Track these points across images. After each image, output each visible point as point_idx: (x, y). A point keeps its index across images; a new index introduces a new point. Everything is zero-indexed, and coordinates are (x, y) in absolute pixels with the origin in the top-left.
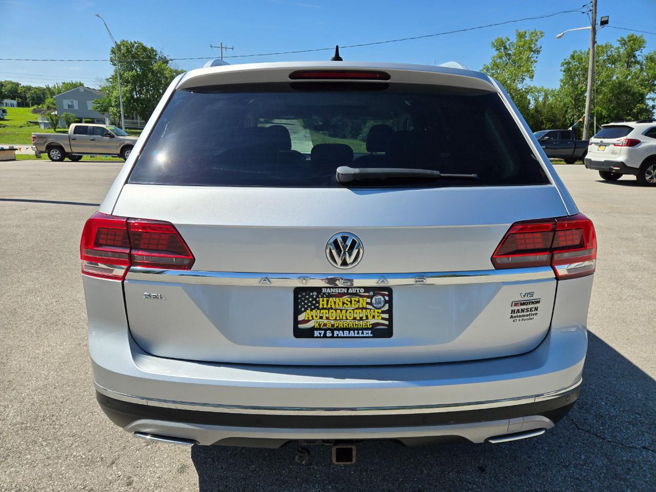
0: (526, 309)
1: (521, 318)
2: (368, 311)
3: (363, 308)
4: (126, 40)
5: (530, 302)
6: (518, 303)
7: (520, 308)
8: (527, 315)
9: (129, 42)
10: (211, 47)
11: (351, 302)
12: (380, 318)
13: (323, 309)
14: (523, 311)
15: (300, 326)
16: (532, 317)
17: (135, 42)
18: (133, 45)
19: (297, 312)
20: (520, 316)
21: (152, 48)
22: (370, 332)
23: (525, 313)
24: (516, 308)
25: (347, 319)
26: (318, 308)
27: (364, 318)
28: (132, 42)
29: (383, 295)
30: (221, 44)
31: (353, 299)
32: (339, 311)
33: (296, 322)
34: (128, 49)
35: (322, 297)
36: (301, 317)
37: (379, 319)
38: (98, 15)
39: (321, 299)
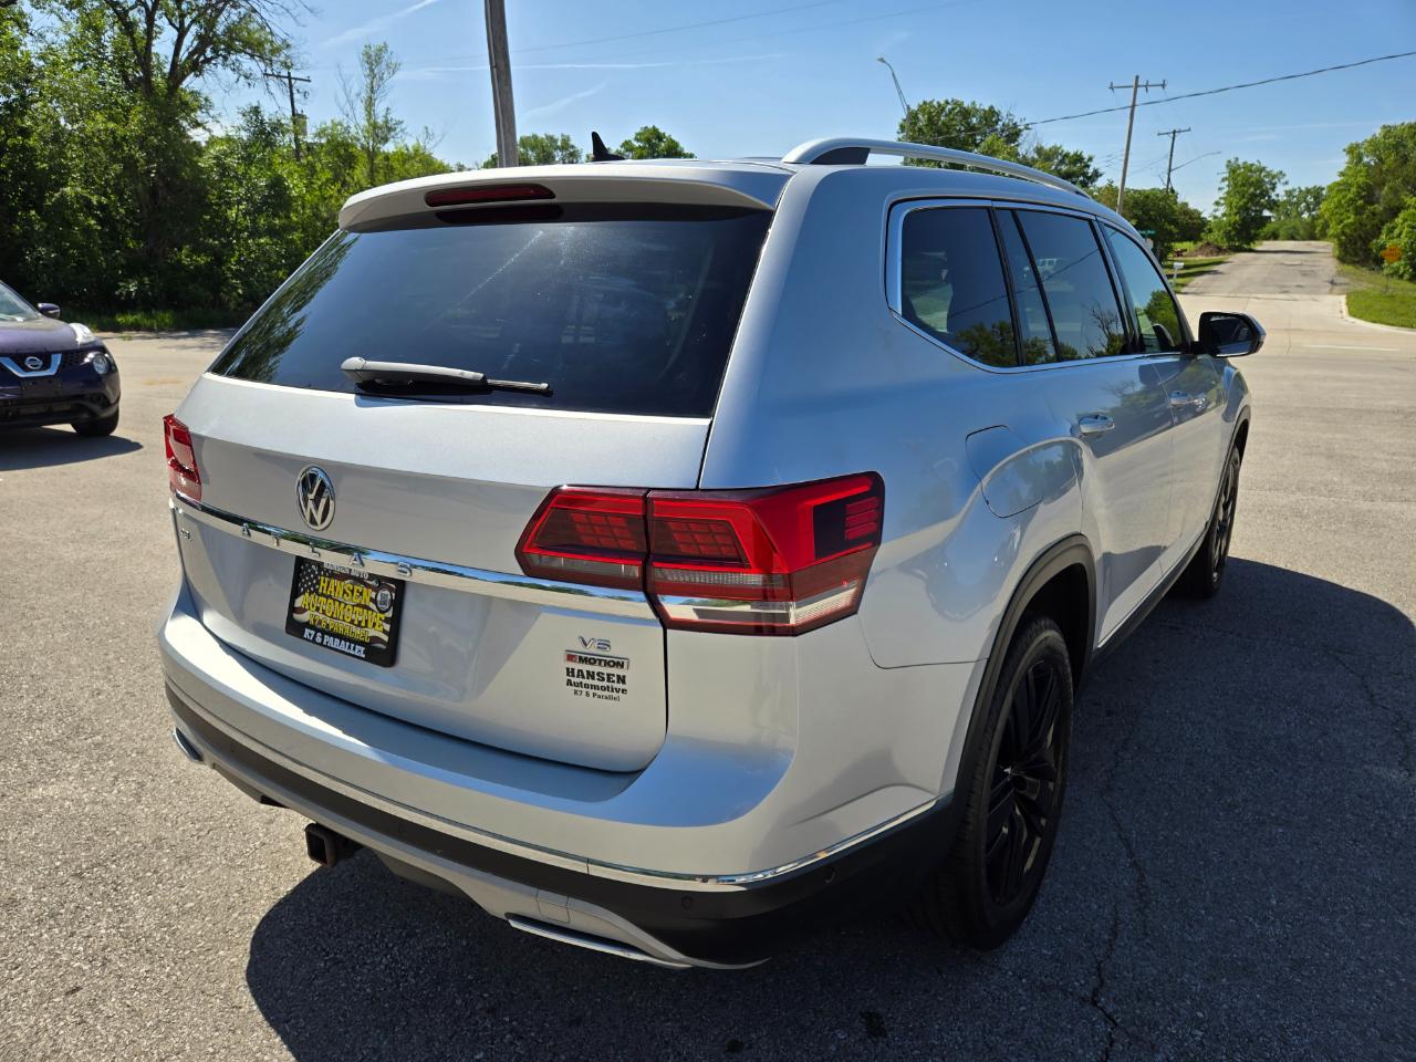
0: (598, 674)
1: (591, 691)
2: (370, 612)
3: (366, 607)
4: (928, 100)
5: (600, 661)
6: (574, 656)
7: (585, 667)
8: (603, 688)
9: (935, 103)
10: (1112, 88)
11: (352, 591)
12: (381, 629)
13: (322, 595)
14: (591, 675)
15: (296, 616)
16: (615, 694)
17: (947, 102)
18: (943, 109)
19: (295, 594)
20: (586, 686)
21: (992, 107)
22: (363, 649)
23: (596, 682)
24: (577, 666)
25: (344, 620)
26: (316, 591)
27: (363, 624)
28: (942, 102)
29: (391, 589)
30: (1137, 77)
31: (356, 588)
32: (337, 603)
33: (292, 609)
34: (930, 119)
35: (325, 575)
36: (299, 602)
37: (379, 631)
38: (882, 60)
39: (322, 578)
